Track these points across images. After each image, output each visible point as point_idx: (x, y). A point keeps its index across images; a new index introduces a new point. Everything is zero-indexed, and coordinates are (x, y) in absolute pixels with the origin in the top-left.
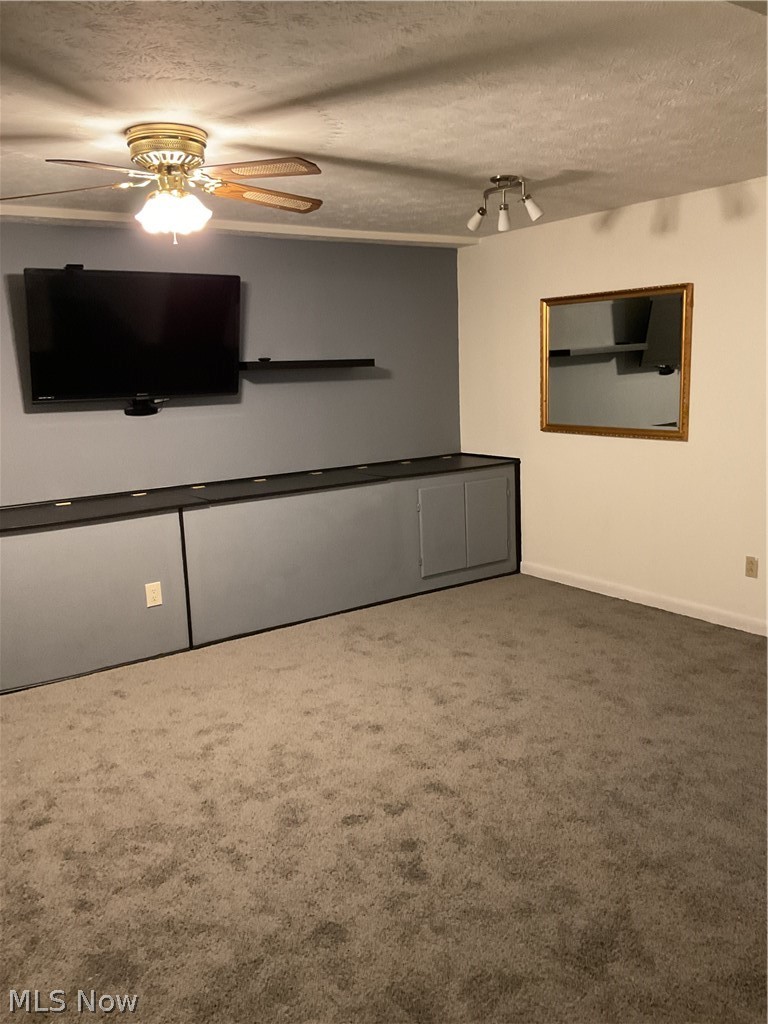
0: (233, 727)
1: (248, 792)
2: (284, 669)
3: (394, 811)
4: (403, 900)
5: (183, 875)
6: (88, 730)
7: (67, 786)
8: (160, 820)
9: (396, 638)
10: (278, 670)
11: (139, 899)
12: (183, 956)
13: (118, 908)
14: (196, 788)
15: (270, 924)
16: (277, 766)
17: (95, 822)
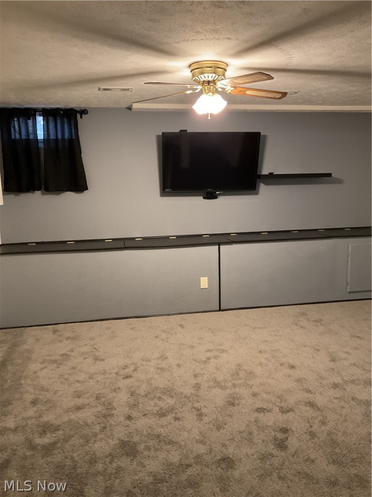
0: (223, 351)
1: (218, 384)
2: (258, 328)
3: (284, 411)
4: (269, 457)
5: (174, 415)
6: (162, 340)
7: (144, 363)
8: (175, 387)
9: (322, 323)
10: (255, 328)
11: (151, 421)
12: (158, 453)
13: (142, 423)
14: (196, 376)
15: (201, 449)
16: (235, 374)
17: (149, 381)
